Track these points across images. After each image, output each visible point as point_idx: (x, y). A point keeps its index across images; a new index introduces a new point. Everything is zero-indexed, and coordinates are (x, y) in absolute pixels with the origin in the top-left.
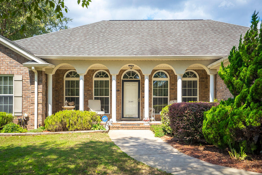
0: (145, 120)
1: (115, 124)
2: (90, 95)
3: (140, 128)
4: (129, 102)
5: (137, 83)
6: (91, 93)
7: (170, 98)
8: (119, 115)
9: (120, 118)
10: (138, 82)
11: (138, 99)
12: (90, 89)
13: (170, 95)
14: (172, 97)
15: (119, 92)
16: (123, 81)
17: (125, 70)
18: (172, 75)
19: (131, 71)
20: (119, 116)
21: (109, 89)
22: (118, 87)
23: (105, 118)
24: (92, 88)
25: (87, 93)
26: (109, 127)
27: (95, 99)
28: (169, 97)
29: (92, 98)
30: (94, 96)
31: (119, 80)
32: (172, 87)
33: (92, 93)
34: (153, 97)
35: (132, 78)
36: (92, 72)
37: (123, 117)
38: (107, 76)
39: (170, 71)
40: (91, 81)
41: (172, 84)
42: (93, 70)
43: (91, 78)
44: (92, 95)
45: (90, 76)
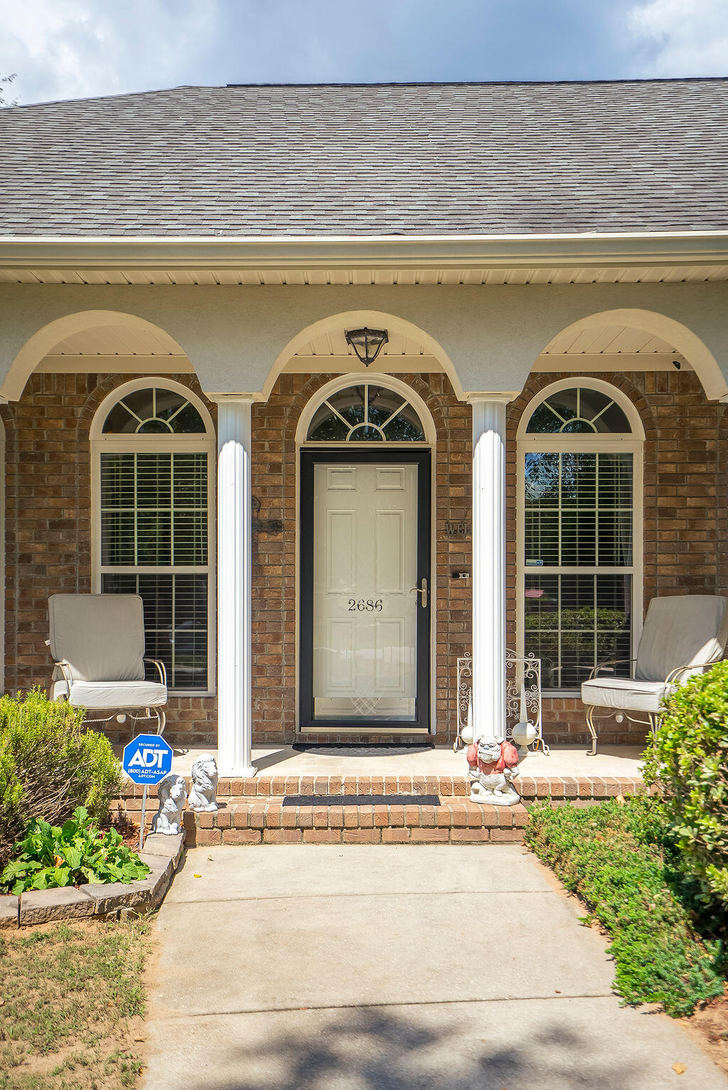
0: (485, 758)
1: (239, 788)
2: (69, 557)
3: (441, 835)
4: (355, 606)
5: (409, 472)
6: (74, 548)
7: (649, 577)
8: (278, 703)
9: (289, 727)
10: (415, 467)
11: (419, 585)
12: (67, 514)
13: (648, 555)
14: (663, 570)
15: (280, 536)
16: (310, 459)
17: (325, 378)
18: (664, 411)
19: (366, 383)
20: (283, 710)
21: (205, 514)
22: (276, 501)
23: (150, 758)
24: (86, 505)
25: (52, 544)
26: (189, 827)
27: (106, 590)
28: (637, 571)
29: (81, 582)
30: (98, 569)
31: (283, 448)
32: (661, 502)
33: (86, 546)
34: (524, 569)
35: (374, 435)
36: (81, 390)
37: (308, 717)
38: (190, 422)
39: (649, 382)
40: (75, 457)
41: (665, 477)
42: (93, 377)
43: (76, 438)
44: (87, 560)
45: (70, 424)
